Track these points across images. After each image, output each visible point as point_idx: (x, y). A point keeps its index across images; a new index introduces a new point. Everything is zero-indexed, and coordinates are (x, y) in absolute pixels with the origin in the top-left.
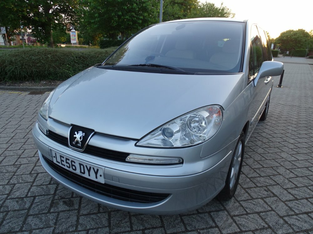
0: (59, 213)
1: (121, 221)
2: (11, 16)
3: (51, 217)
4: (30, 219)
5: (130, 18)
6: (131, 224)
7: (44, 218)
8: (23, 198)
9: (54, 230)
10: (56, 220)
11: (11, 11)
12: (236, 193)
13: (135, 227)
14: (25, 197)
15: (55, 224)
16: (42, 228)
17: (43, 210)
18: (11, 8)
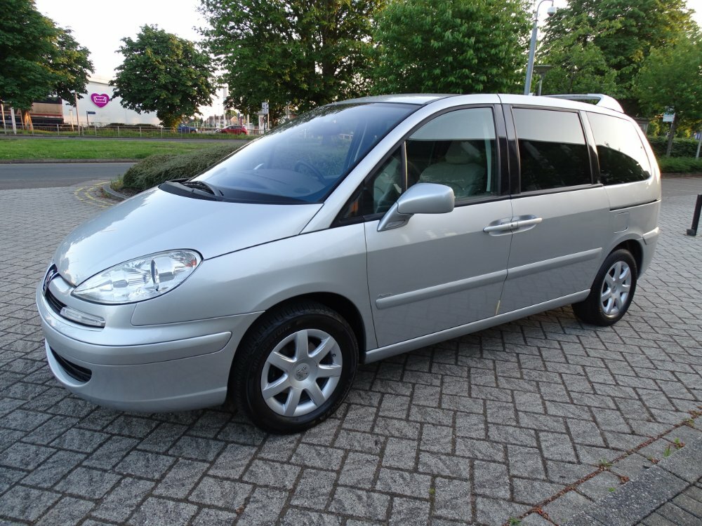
0: (51, 387)
1: (103, 416)
2: (263, 85)
3: (39, 389)
4: (18, 385)
5: (458, 81)
6: (111, 423)
7: (30, 389)
8: (37, 361)
9: (24, 404)
10: (39, 395)
11: (265, 75)
12: (315, 430)
13: (109, 428)
14: (40, 361)
15: (33, 398)
16: (16, 399)
17: (40, 380)
18: (265, 69)
